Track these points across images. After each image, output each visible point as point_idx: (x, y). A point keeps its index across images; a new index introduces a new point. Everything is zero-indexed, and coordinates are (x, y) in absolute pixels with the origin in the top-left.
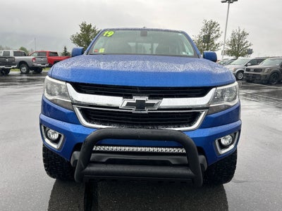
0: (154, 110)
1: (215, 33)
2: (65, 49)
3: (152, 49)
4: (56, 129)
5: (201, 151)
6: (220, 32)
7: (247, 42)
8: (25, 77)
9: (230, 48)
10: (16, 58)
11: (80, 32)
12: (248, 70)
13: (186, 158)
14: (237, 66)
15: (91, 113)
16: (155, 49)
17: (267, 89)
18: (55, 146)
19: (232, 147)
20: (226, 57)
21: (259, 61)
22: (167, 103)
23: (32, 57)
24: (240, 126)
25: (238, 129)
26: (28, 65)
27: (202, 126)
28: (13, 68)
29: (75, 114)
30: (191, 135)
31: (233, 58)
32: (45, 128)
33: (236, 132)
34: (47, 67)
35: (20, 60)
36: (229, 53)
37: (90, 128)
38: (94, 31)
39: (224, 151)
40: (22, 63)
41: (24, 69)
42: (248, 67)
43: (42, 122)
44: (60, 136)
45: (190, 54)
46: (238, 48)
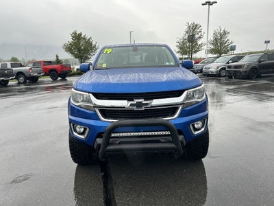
0: (148, 107)
1: (198, 34)
2: (57, 56)
3: (141, 58)
4: (81, 124)
5: (180, 132)
6: (202, 33)
7: (228, 40)
8: (23, 87)
9: (212, 47)
10: (14, 69)
11: (71, 40)
12: (229, 67)
13: (170, 138)
14: (219, 64)
15: (107, 112)
16: (144, 58)
17: (247, 84)
18: (82, 137)
19: (203, 129)
20: (210, 55)
21: (239, 57)
22: (156, 102)
23: (28, 68)
24: (207, 115)
25: (206, 117)
26: (25, 76)
27: (180, 116)
28: (12, 79)
29: (96, 113)
30: (173, 123)
31: (216, 56)
32: (73, 125)
33: (205, 119)
34: (43, 76)
35: (17, 71)
36: (212, 51)
37: (106, 122)
38: (84, 39)
39: (197, 133)
40: (19, 74)
41: (22, 79)
42: (230, 64)
43: (71, 121)
44: (85, 129)
45: (172, 64)
46: (220, 46)
